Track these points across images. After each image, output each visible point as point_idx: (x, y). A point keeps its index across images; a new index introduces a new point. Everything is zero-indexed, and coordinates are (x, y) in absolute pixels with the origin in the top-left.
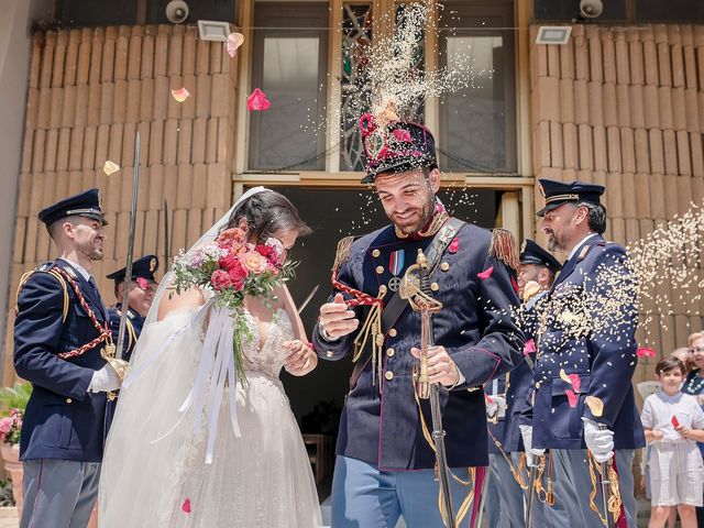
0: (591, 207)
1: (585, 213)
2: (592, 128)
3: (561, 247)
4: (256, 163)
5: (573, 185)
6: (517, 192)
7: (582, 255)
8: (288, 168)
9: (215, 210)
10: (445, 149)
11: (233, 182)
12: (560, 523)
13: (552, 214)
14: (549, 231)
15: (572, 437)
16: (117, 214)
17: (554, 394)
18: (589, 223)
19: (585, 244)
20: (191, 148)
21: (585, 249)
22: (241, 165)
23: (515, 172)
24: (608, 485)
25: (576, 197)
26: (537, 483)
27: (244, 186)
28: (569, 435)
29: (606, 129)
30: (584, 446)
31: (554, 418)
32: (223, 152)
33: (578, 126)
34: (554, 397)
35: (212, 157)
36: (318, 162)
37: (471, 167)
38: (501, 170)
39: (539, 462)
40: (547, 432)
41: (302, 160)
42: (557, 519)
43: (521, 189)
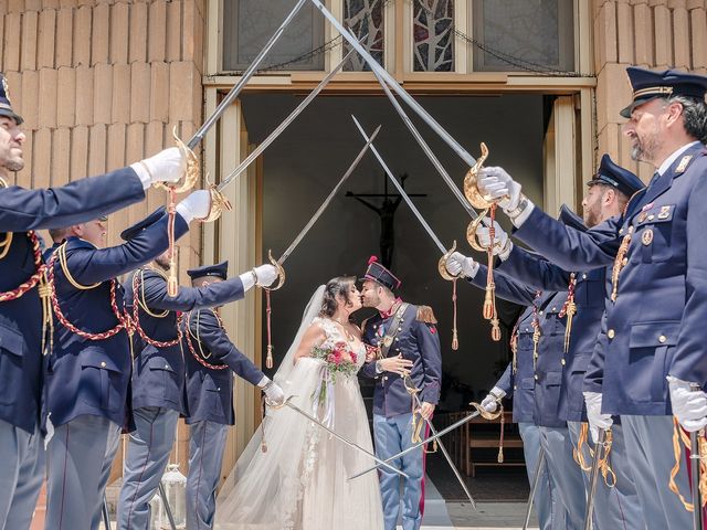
0: (688, 103)
1: (678, 111)
2: (672, 10)
3: (648, 156)
4: (234, 62)
5: (665, 75)
6: (574, 96)
7: (681, 168)
8: (276, 67)
9: (180, 122)
10: (481, 41)
11: (204, 87)
12: (632, 512)
13: (638, 112)
14: (634, 135)
15: (654, 400)
16: (52, 130)
17: (632, 345)
18: (685, 126)
19: (685, 154)
20: (147, 41)
21: (685, 161)
22: (213, 63)
23: (571, 71)
24: (698, 460)
25: (669, 90)
26: (603, 464)
27: (218, 92)
28: (649, 397)
29: (690, 12)
30: (669, 411)
31: (631, 376)
32: (190, 47)
33: (653, 8)
34: (632, 350)
35: (174, 54)
36: (315, 60)
37: (515, 64)
38: (554, 67)
39: (605, 438)
40: (622, 395)
41: (293, 58)
42: (627, 507)
43: (579, 93)
